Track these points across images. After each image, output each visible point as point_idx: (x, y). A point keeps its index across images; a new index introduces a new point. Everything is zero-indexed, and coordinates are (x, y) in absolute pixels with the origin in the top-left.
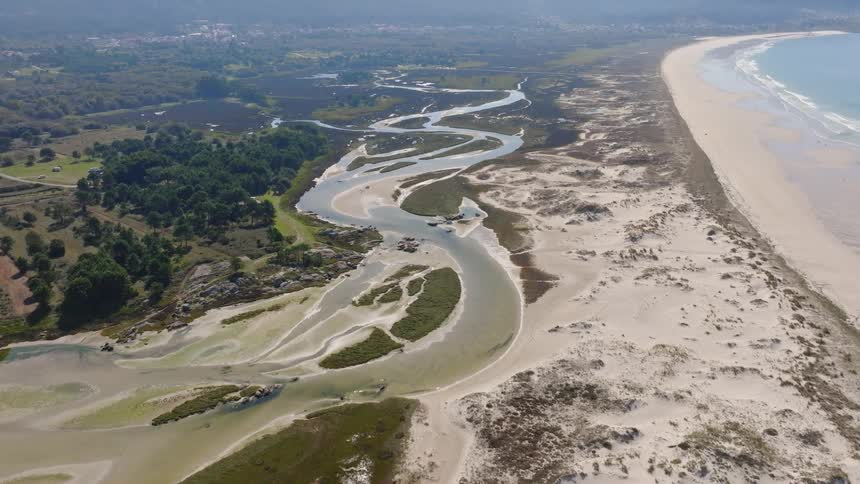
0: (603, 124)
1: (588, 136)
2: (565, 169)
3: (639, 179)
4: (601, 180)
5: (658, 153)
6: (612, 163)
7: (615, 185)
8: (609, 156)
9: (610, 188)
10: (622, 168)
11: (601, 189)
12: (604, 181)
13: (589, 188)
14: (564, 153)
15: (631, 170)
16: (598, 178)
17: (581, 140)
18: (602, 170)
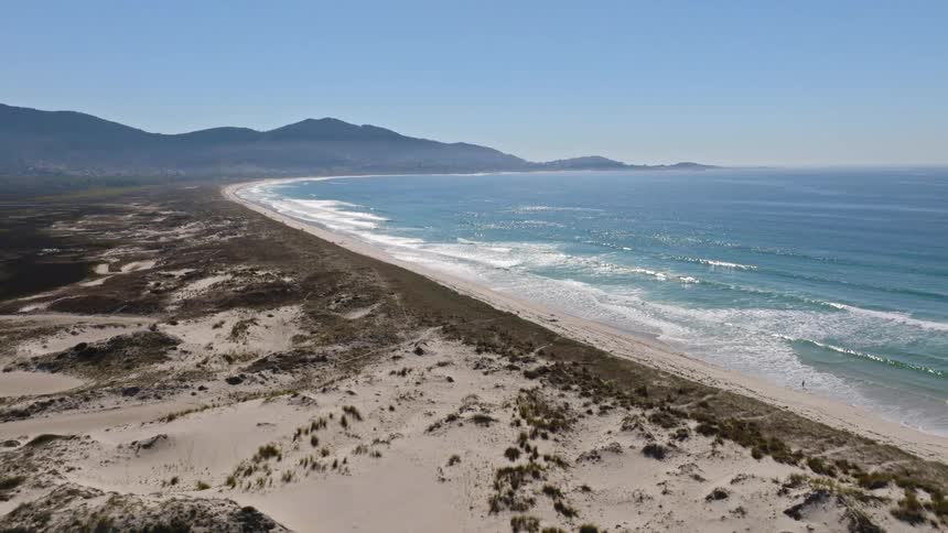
0: (149, 247)
1: (114, 267)
2: (33, 349)
3: (297, 339)
4: (176, 364)
5: (305, 275)
6: (193, 309)
7: (234, 371)
8: (180, 295)
9: (218, 387)
10: (231, 318)
11: (182, 400)
12: (189, 364)
13: (131, 406)
14: (42, 306)
15: (262, 317)
16: (162, 358)
17: (100, 276)
18: (170, 331)
